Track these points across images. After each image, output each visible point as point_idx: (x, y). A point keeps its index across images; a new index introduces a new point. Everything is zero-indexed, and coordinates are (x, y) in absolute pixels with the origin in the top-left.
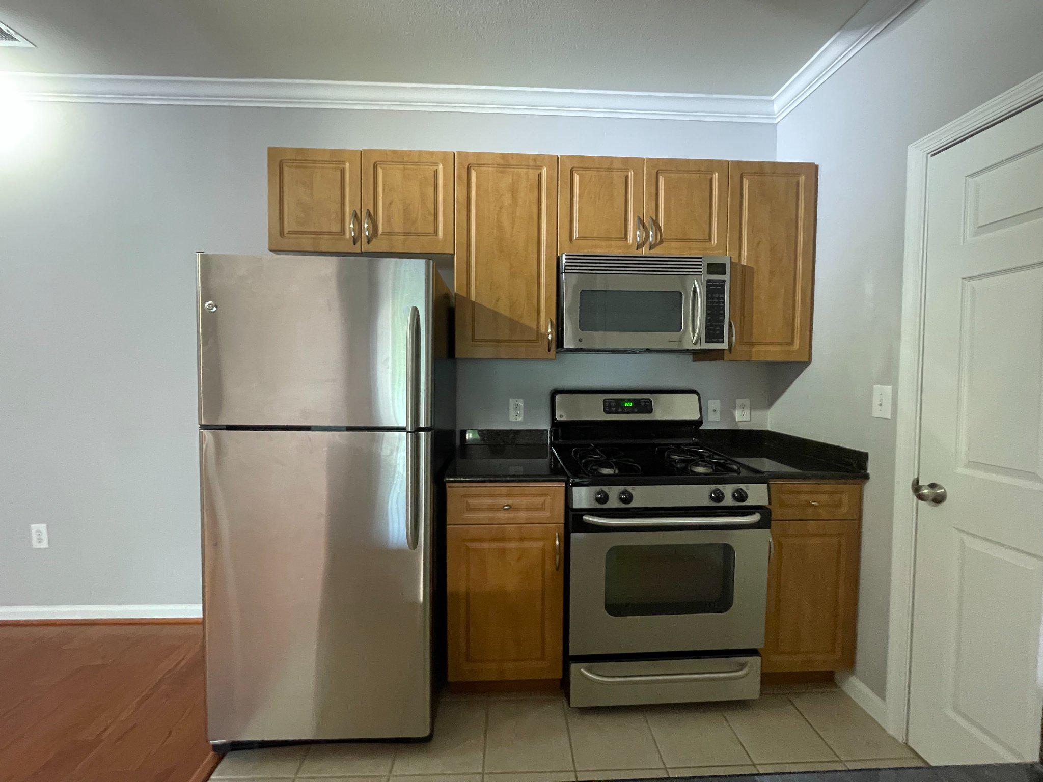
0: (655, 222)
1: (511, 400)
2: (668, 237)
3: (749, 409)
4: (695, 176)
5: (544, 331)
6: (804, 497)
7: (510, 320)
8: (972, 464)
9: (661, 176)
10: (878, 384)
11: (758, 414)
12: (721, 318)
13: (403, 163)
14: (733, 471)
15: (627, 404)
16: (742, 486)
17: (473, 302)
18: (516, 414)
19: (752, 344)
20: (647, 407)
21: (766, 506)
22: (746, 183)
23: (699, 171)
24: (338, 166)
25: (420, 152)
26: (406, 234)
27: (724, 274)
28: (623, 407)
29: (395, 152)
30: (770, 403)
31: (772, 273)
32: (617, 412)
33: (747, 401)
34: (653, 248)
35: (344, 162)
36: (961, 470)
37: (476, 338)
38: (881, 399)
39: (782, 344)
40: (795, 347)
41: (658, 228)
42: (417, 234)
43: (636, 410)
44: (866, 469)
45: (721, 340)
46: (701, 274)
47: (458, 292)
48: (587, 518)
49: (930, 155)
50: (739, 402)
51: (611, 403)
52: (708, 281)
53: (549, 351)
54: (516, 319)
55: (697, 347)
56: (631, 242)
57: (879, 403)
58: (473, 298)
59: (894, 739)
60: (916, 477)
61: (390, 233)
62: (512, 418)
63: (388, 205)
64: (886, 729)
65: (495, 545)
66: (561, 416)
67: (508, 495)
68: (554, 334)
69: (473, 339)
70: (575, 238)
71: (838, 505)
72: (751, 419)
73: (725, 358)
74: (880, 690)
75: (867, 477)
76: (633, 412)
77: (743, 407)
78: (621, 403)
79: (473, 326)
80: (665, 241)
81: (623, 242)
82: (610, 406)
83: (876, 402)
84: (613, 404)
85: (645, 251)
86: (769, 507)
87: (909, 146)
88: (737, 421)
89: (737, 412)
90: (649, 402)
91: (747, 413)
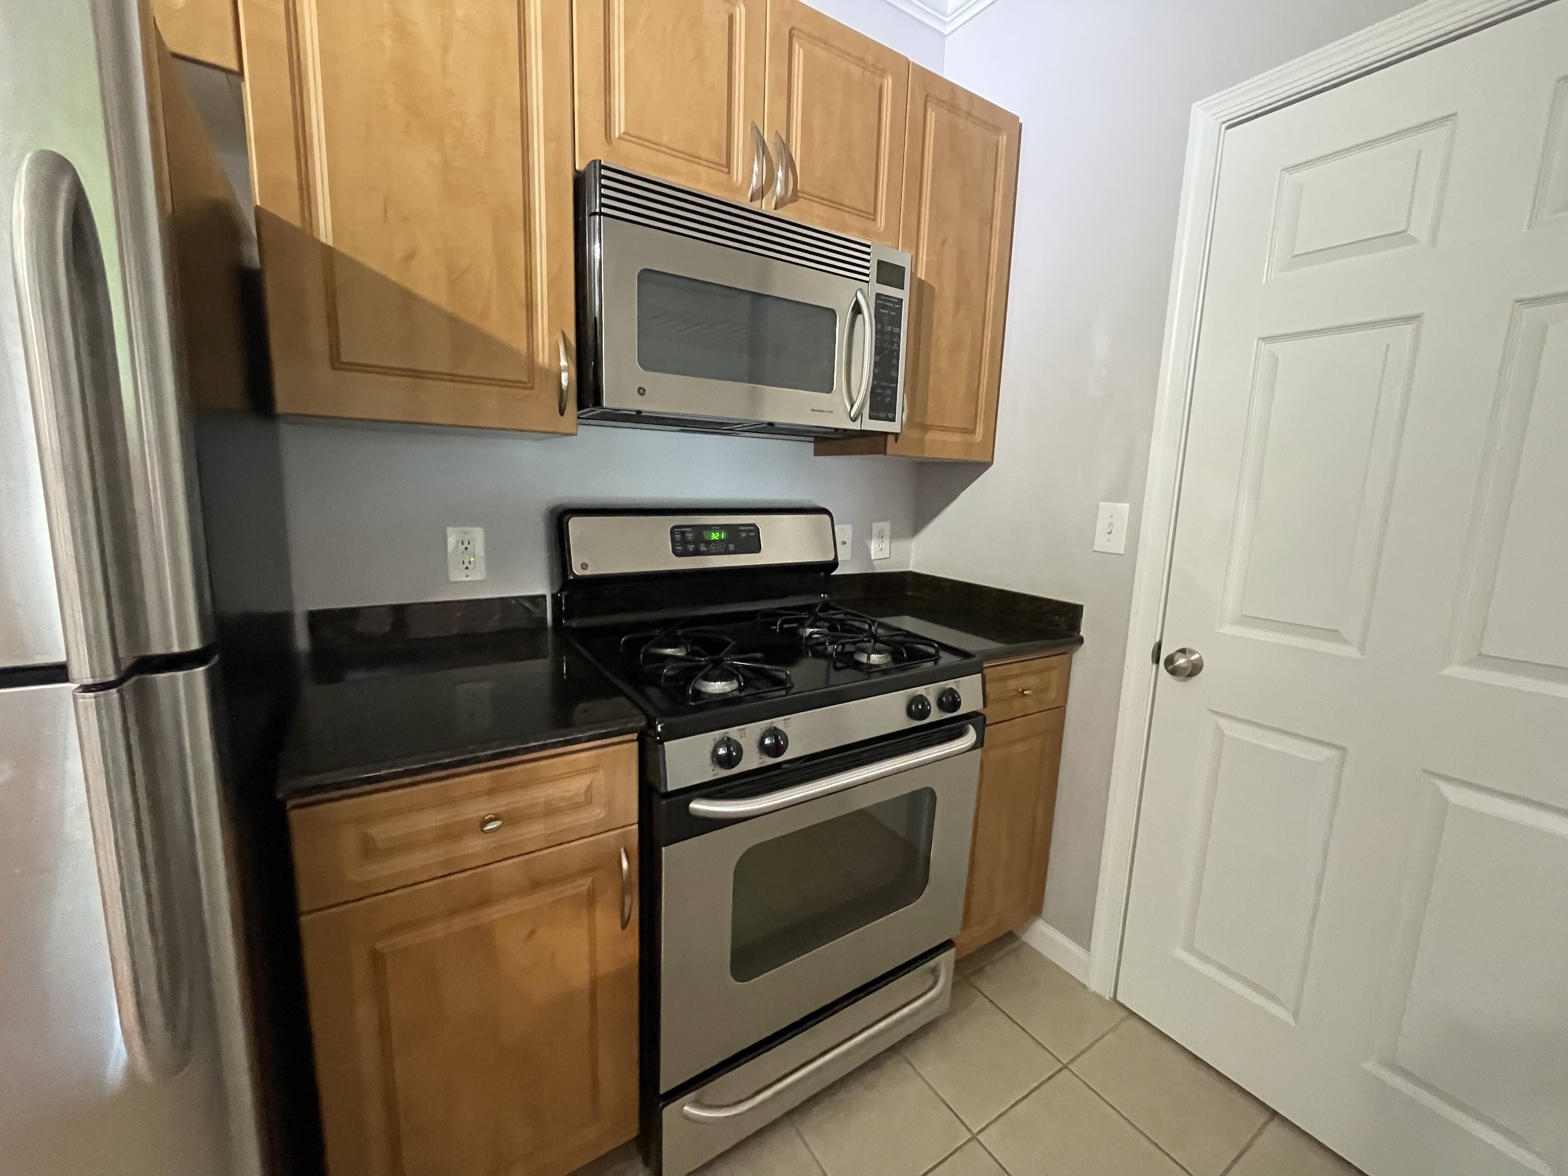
0: (785, 146)
1: (449, 530)
2: (807, 190)
3: (889, 538)
4: (856, 71)
5: (546, 361)
6: (1012, 684)
7: (453, 320)
8: (1245, 620)
9: (797, 45)
10: (1107, 500)
11: (901, 545)
12: (893, 373)
14: (926, 656)
15: (715, 536)
16: (950, 684)
17: (328, 252)
18: (467, 564)
19: (926, 428)
20: (749, 541)
21: (981, 712)
22: (931, 116)
23: (861, 61)
27: (902, 287)
28: (709, 543)
30: (916, 529)
31: (958, 303)
32: (697, 553)
33: (886, 526)
34: (782, 206)
36: (1228, 629)
37: (345, 359)
38: (1111, 524)
39: (961, 431)
40: (977, 437)
41: (790, 164)
43: (732, 547)
44: (1080, 631)
45: (890, 415)
46: (866, 278)
47: (264, 207)
48: (699, 806)
49: (1224, 126)
50: (877, 526)
51: (687, 535)
52: (878, 296)
53: (562, 412)
54: (471, 319)
55: (856, 426)
56: (740, 179)
57: (1109, 530)
58: (325, 233)
59: (1099, 997)
60: (1157, 640)
62: (457, 575)
64: (1088, 985)
65: (460, 923)
66: (584, 566)
67: (492, 792)
68: (573, 370)
69: (336, 362)
70: (617, 136)
71: (1044, 690)
72: (891, 555)
73: (886, 448)
74: (1083, 936)
75: (1081, 641)
76: (727, 552)
77: (881, 537)
78: (704, 532)
79: (332, 319)
80: (802, 197)
81: (721, 174)
82: (685, 542)
83: (1101, 528)
84: (690, 536)
85: (766, 205)
86: (984, 712)
87: (1194, 105)
88: (873, 559)
89: (873, 544)
90: (755, 529)
91: (886, 545)
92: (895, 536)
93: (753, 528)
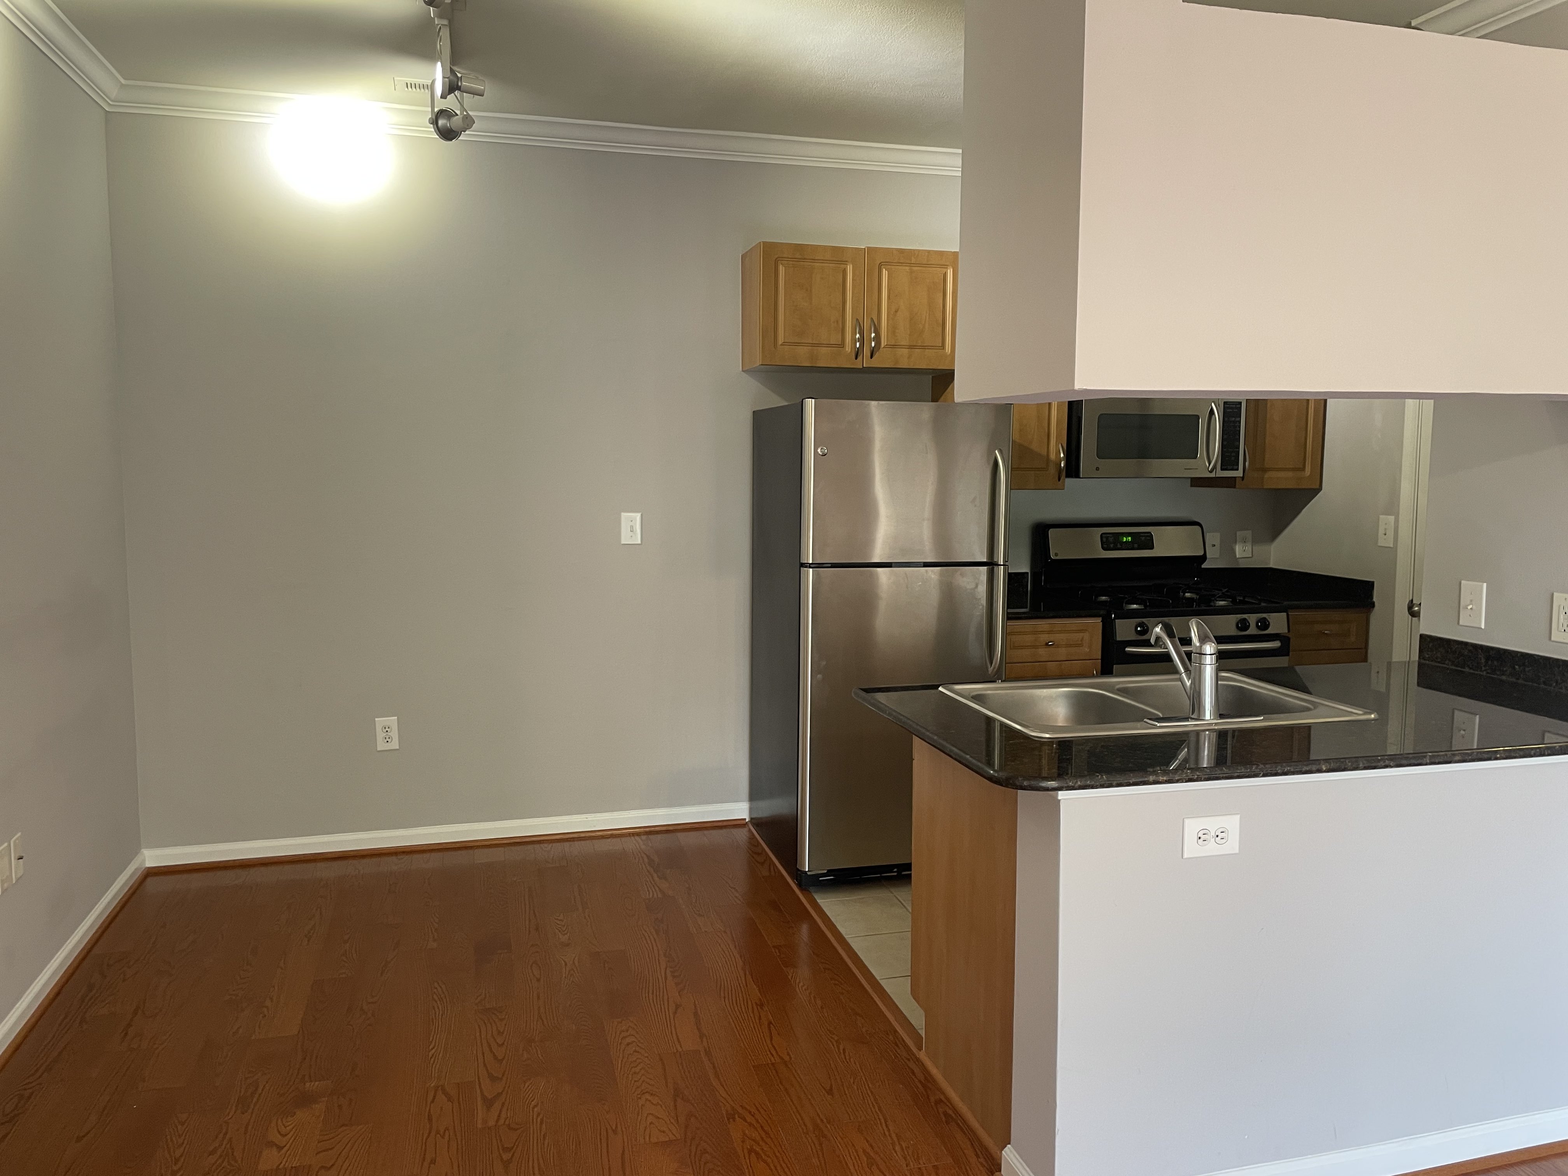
3: (1251, 543)
5: (1054, 457)
6: (1317, 626)
7: (1020, 445)
10: (1383, 514)
11: (1260, 549)
12: (1236, 443)
13: (910, 265)
15: (1125, 539)
16: (1264, 615)
19: (1265, 470)
20: (1147, 542)
21: (1286, 634)
24: (838, 265)
25: (929, 252)
26: (911, 347)
28: (1122, 542)
29: (901, 251)
30: (1274, 536)
32: (1114, 549)
33: (1248, 534)
35: (847, 261)
38: (1385, 529)
39: (1294, 469)
40: (1306, 474)
42: (924, 347)
43: (1136, 546)
44: (1372, 597)
45: (1235, 467)
48: (1130, 649)
50: (1240, 534)
51: (1109, 538)
52: (1225, 403)
53: (1059, 477)
54: (1027, 445)
55: (1213, 475)
57: (1384, 532)
60: (1411, 599)
61: (894, 346)
63: (893, 313)
66: (1056, 555)
68: (1065, 461)
71: (1347, 634)
72: (1252, 556)
73: (1237, 486)
75: (1373, 605)
76: (1131, 548)
77: (1244, 541)
78: (1120, 537)
82: (1109, 542)
83: (1381, 532)
84: (1111, 539)
86: (1288, 635)
88: (1237, 557)
89: (1237, 546)
90: (1150, 536)
91: (1248, 548)
92: (1255, 541)
93: (1149, 534)
